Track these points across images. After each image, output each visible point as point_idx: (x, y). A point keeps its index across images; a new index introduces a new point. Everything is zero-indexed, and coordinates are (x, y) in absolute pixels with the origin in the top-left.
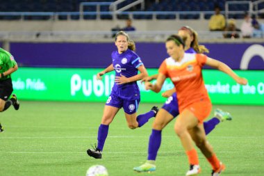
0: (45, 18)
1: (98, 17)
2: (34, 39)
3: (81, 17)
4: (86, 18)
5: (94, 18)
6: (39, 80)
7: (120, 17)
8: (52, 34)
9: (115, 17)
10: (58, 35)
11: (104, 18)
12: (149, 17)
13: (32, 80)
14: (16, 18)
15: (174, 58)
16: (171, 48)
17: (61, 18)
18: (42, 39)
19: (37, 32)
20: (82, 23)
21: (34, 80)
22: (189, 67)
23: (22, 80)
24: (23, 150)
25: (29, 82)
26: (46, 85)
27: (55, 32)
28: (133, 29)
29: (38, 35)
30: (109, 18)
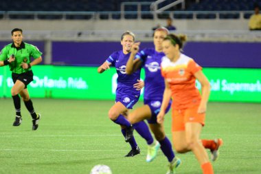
0: (87, 18)
1: (139, 17)
2: (75, 38)
3: (123, 16)
4: (127, 17)
5: (135, 17)
6: (81, 79)
7: (161, 17)
8: (93, 34)
9: (155, 17)
10: (100, 35)
11: (145, 17)
12: (190, 17)
13: (74, 79)
14: (58, 17)
15: (169, 58)
16: (167, 48)
17: (103, 17)
18: (84, 39)
19: (78, 31)
20: (124, 23)
21: (76, 79)
22: (181, 71)
23: (64, 79)
24: (64, 148)
25: (71, 80)
26: (87, 84)
27: (97, 31)
28: (173, 29)
29: (80, 34)
30: (150, 17)
